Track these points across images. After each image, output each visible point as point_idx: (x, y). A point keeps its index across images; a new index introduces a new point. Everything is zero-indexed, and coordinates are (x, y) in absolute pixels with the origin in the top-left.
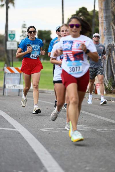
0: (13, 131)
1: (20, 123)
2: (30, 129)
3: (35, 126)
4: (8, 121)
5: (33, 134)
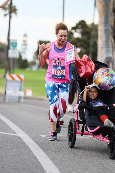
0: (14, 136)
2: (30, 135)
3: (35, 132)
4: (9, 126)
5: (33, 140)
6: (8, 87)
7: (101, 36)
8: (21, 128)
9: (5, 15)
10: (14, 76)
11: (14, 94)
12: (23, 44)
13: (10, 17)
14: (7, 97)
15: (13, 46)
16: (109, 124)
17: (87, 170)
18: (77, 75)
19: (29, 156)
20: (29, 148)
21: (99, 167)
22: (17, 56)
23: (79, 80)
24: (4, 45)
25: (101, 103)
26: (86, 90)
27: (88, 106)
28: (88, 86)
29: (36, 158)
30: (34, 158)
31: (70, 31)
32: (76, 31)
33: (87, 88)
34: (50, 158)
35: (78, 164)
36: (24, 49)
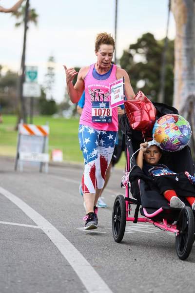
0: (33, 228)
1: (45, 217)
2: (60, 227)
3: (69, 223)
4: (24, 213)
5: (65, 236)
6: (22, 146)
7: (180, 59)
8: (44, 216)
9: (18, 25)
10: (33, 127)
11: (32, 159)
12: (48, 74)
13: (26, 28)
14: (21, 163)
15: (30, 77)
16: (178, 204)
17: (156, 287)
18: (127, 126)
19: (59, 263)
20: (58, 249)
21: (176, 282)
22: (37, 94)
23: (131, 133)
24: (15, 75)
25: (166, 170)
26: (142, 149)
27: (145, 176)
28: (146, 143)
29: (70, 266)
30: (66, 267)
31: (128, 51)
32: (137, 52)
33: (144, 147)
34: (93, 266)
35: (140, 277)
36: (50, 82)
